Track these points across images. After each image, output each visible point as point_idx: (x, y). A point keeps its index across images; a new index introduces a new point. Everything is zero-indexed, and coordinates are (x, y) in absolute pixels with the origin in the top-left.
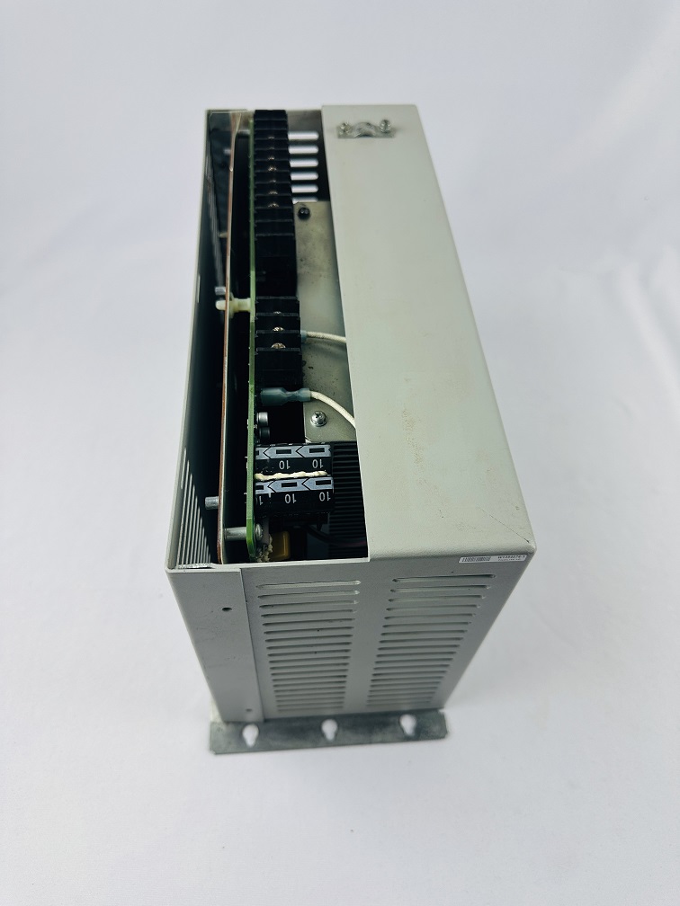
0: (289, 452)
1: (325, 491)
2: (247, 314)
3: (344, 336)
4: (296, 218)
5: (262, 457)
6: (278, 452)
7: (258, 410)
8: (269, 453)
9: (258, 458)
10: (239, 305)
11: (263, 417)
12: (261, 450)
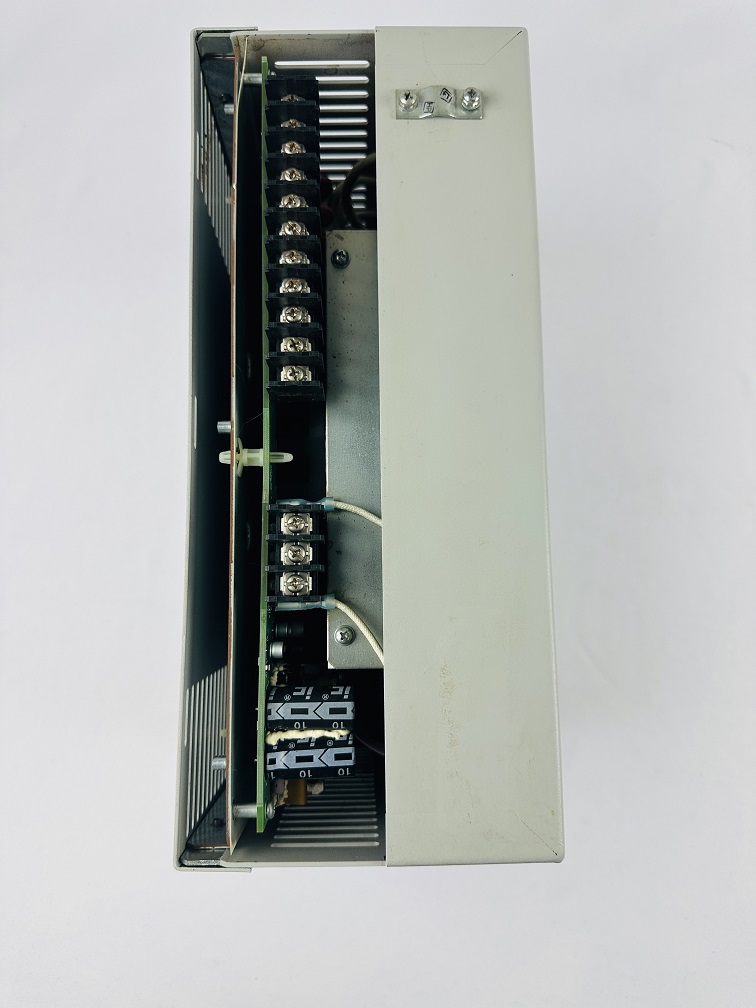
0: (305, 711)
1: (345, 768)
2: (259, 469)
3: (380, 517)
4: (329, 266)
5: (274, 716)
6: (294, 711)
7: (272, 639)
8: (282, 711)
9: (270, 718)
10: (249, 459)
11: (277, 650)
12: (274, 707)
